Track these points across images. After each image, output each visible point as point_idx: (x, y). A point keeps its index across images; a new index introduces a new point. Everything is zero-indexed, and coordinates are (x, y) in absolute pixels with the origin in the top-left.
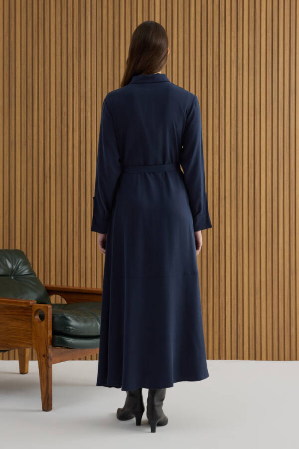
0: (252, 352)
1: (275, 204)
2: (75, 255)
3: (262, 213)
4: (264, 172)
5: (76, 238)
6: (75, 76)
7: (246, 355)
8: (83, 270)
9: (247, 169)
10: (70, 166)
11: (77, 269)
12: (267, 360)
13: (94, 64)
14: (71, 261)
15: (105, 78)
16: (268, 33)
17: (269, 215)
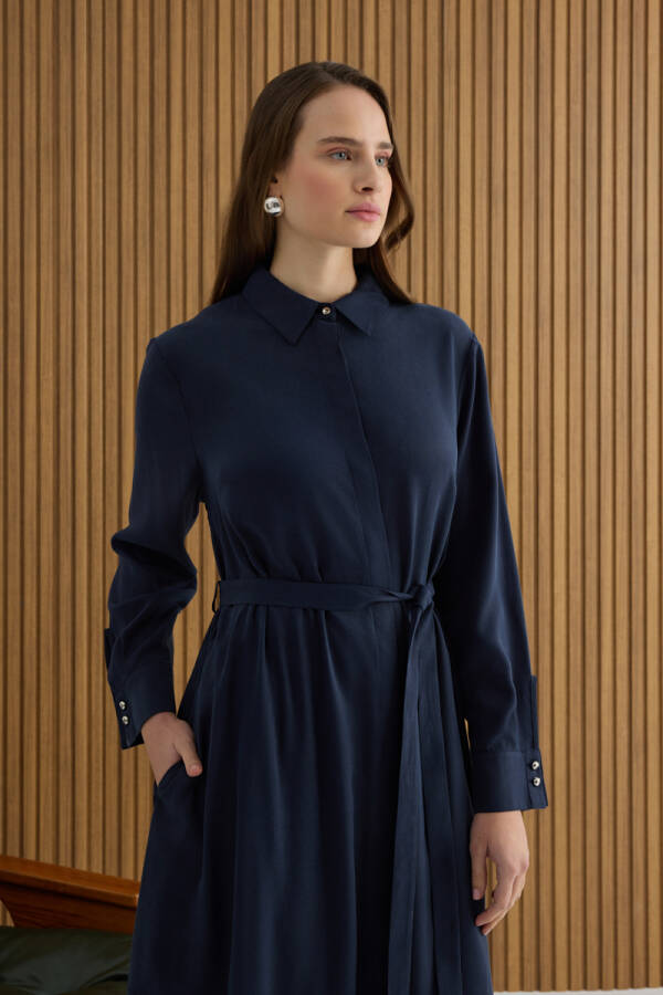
0: (530, 968)
1: (591, 565)
2: (44, 714)
3: (556, 591)
4: (563, 479)
5: (46, 668)
6: (44, 215)
7: (514, 978)
8: (65, 754)
9: (516, 472)
10: (30, 465)
11: (46, 749)
12: (569, 988)
13: (97, 180)
14: (31, 729)
15: (128, 218)
16: (572, 105)
17: (576, 595)
